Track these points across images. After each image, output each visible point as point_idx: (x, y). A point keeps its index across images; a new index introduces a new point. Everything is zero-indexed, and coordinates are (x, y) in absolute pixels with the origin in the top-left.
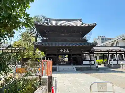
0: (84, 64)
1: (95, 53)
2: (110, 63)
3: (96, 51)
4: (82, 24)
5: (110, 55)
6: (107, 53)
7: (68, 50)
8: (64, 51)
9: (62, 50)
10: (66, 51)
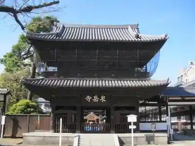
0: (140, 129)
3: (170, 98)
7: (103, 99)
8: (96, 99)
9: (89, 98)
10: (99, 100)
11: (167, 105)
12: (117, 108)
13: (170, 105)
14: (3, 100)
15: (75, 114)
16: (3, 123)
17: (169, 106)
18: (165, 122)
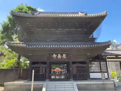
0: (91, 77)
1: (108, 60)
3: (108, 57)
4: (86, 14)
7: (64, 56)
8: (59, 56)
9: (55, 56)
11: (106, 61)
12: (74, 63)
15: (46, 68)
17: (107, 62)
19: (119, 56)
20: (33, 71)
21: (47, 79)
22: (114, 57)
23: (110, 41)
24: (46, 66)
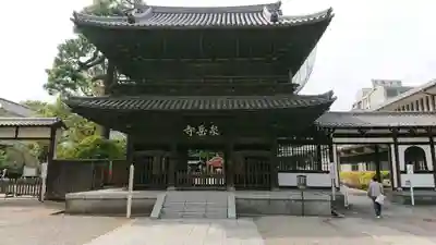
0: (280, 184)
1: (335, 140)
2: (403, 185)
3: (337, 131)
4: (274, 18)
5: (402, 149)
6: (391, 140)
7: (214, 131)
8: (202, 131)
9: (189, 130)
10: (208, 133)
11: (331, 144)
12: (239, 147)
13: (337, 143)
14: (49, 136)
15: (168, 158)
16: (44, 175)
17: (334, 146)
18: (328, 172)
19: (372, 131)
20: (132, 167)
21: (171, 185)
22: (356, 131)
23: (331, 93)
24: (168, 154)
